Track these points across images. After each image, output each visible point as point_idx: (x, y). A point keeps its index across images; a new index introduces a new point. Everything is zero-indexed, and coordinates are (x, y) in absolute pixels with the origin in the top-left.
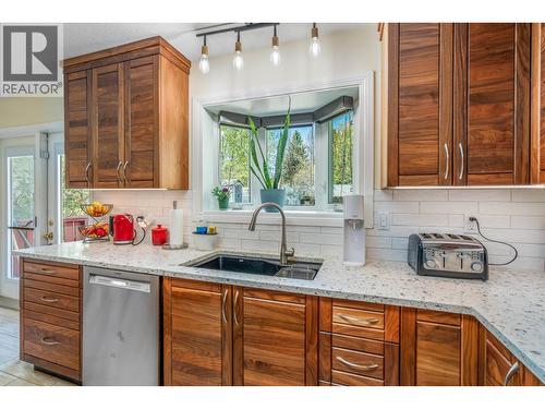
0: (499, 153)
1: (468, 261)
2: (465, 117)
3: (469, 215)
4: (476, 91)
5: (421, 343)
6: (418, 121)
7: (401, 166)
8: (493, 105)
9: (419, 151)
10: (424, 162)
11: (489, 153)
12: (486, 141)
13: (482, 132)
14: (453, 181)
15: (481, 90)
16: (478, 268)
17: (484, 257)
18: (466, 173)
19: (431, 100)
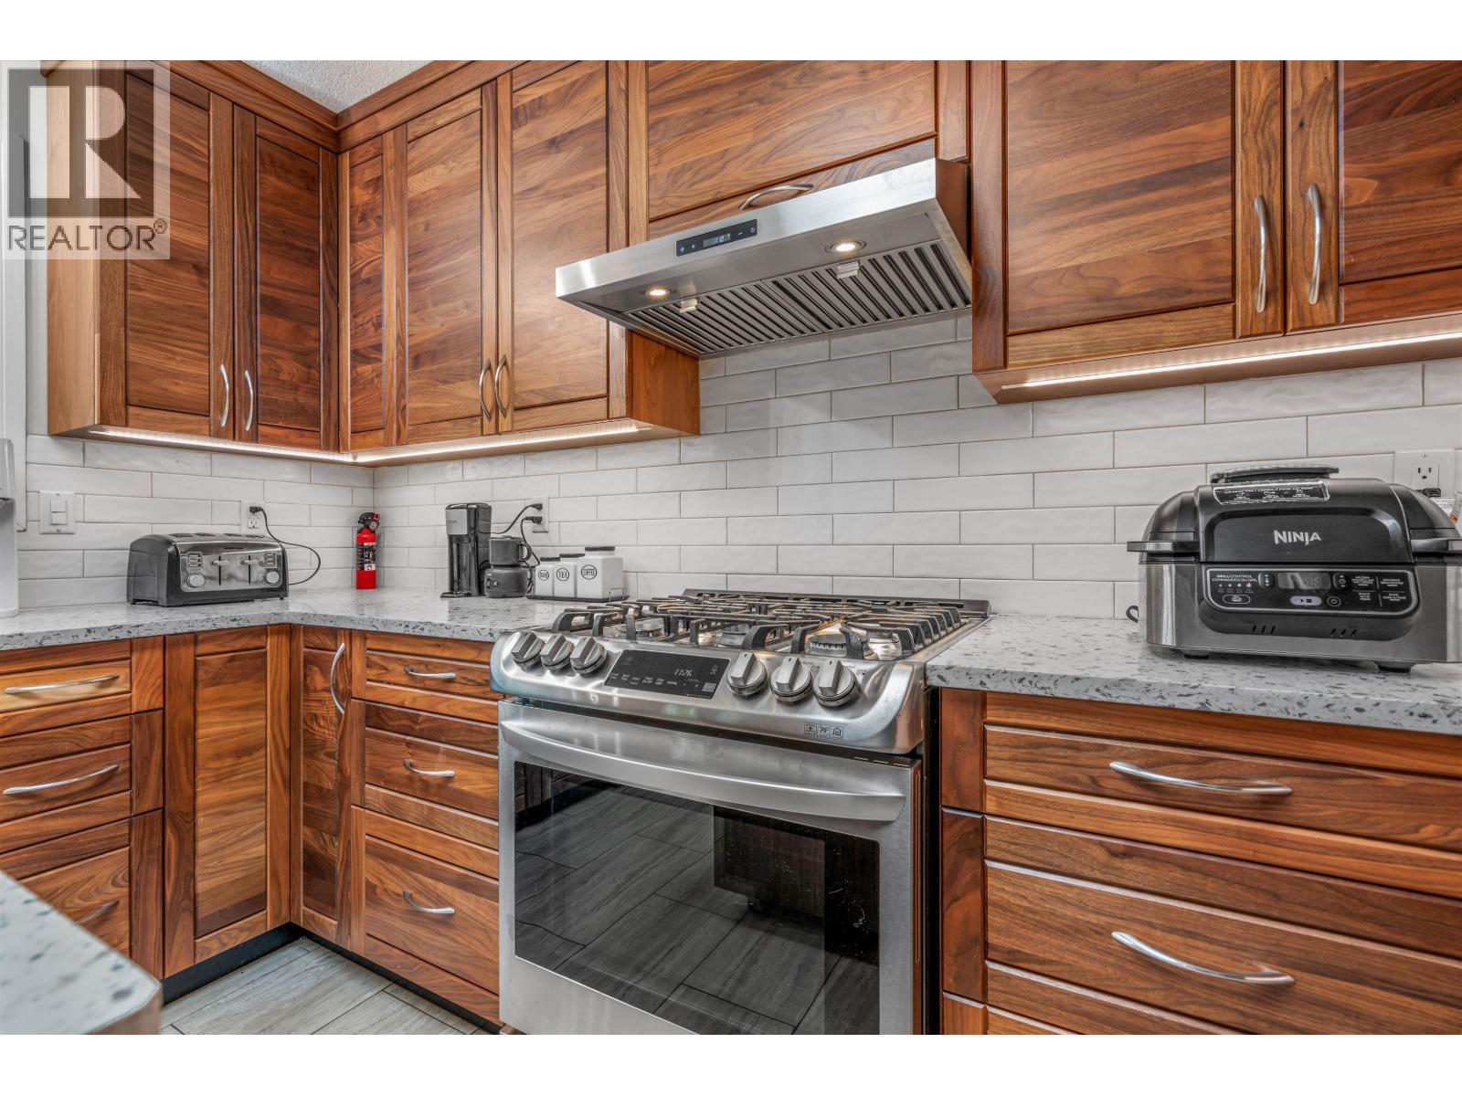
0: (302, 400)
1: (258, 572)
2: (253, 329)
3: (248, 503)
4: (270, 292)
5: (206, 693)
6: (172, 308)
7: (132, 387)
8: (294, 324)
9: (173, 365)
10: (182, 389)
11: (289, 397)
12: (284, 377)
13: (278, 361)
14: (234, 432)
15: (279, 294)
16: (273, 578)
17: (282, 561)
18: (256, 423)
19: (194, 277)
